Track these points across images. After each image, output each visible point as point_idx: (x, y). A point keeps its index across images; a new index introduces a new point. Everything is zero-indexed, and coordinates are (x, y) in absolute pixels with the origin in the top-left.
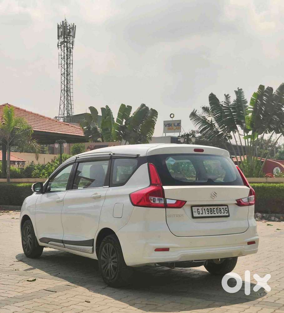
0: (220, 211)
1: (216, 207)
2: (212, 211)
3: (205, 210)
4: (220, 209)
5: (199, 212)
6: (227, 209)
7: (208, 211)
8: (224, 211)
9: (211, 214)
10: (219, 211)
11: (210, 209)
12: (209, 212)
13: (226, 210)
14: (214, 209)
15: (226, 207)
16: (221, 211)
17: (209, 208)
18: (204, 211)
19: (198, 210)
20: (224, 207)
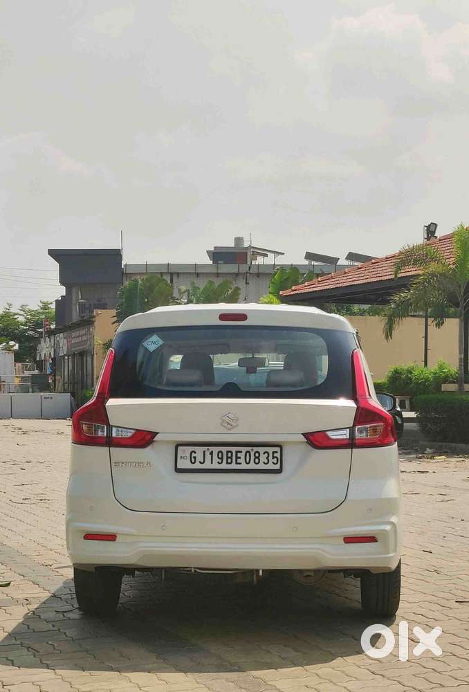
0: (256, 458)
1: (244, 449)
2: (231, 458)
3: (211, 453)
4: (257, 455)
5: (195, 458)
6: (278, 455)
7: (220, 456)
8: (267, 458)
9: (227, 463)
10: (253, 458)
11: (228, 452)
12: (222, 459)
13: (273, 457)
14: (241, 452)
15: (278, 449)
16: (258, 458)
17: (224, 449)
18: (208, 456)
19: (193, 455)
20: (270, 450)
